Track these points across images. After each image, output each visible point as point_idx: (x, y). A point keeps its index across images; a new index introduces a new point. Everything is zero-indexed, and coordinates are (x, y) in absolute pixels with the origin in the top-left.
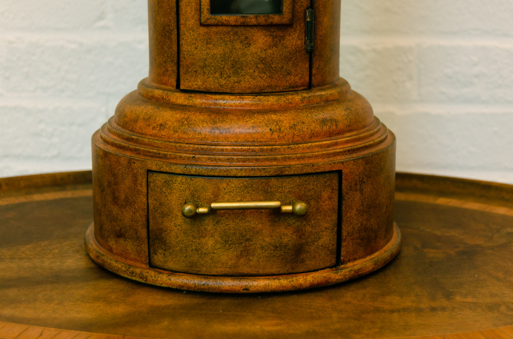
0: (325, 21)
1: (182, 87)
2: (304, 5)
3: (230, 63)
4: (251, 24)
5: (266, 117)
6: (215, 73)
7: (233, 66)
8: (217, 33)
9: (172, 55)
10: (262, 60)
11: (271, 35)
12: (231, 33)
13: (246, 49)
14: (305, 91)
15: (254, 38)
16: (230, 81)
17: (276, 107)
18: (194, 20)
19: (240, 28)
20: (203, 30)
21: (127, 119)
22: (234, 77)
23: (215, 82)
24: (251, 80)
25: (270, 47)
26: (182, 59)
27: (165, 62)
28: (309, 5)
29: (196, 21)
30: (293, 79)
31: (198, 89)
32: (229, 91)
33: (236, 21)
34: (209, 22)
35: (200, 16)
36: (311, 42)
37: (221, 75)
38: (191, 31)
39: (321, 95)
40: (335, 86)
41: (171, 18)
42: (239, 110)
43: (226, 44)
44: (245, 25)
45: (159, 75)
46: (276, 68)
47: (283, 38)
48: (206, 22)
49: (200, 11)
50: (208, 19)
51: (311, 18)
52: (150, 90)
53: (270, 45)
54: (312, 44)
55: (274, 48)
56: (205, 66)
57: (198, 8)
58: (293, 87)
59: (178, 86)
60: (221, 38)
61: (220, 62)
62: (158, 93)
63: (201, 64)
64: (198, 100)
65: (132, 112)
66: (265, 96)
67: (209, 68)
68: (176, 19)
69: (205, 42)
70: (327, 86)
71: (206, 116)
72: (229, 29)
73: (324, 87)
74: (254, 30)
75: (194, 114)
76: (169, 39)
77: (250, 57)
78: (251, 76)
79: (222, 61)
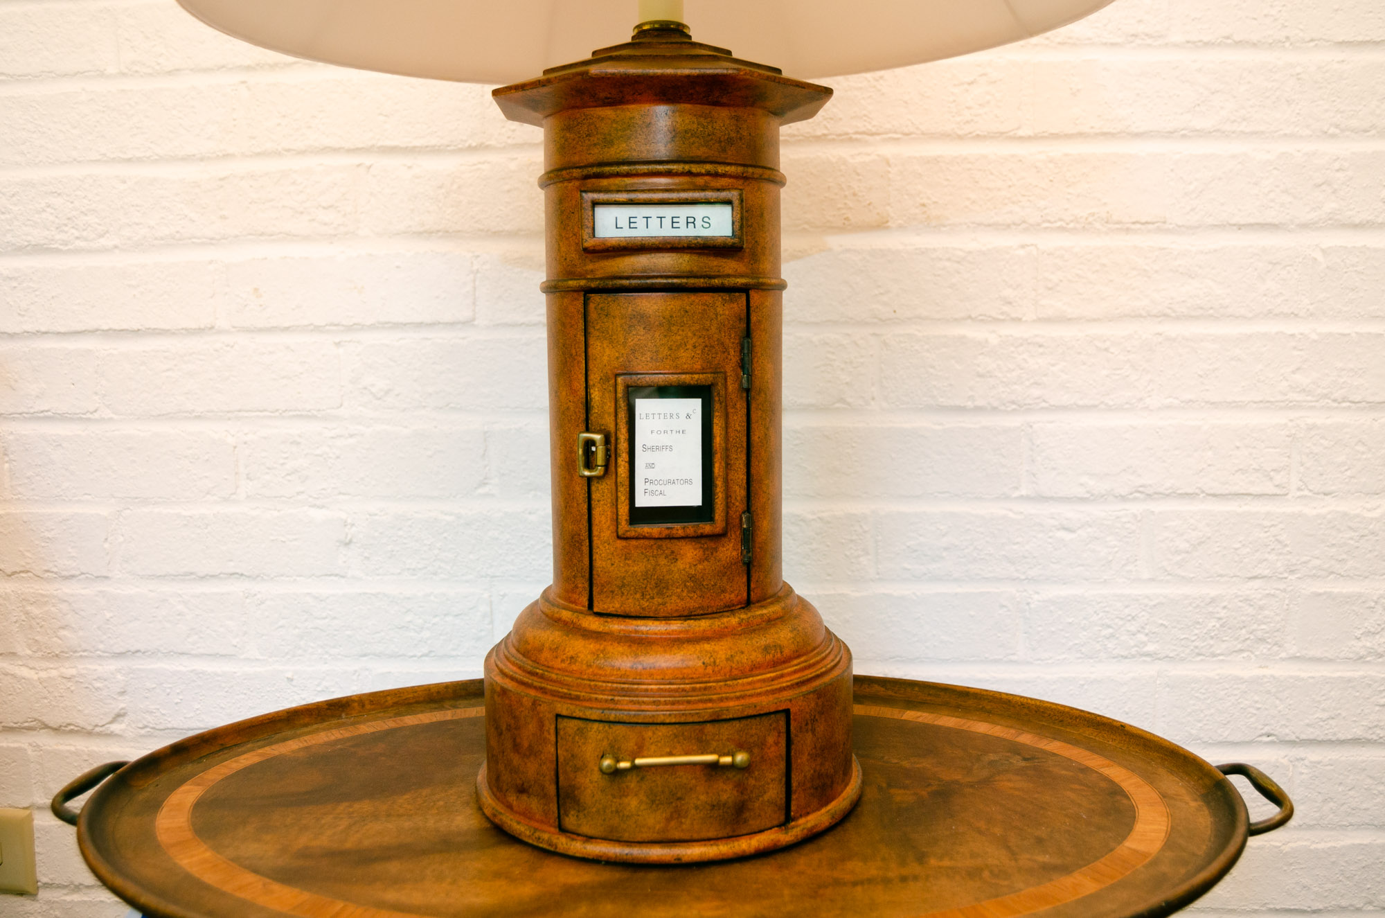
0: (764, 524)
1: (596, 610)
2: (740, 510)
3: (653, 582)
4: (678, 536)
5: (698, 647)
6: (636, 594)
7: (657, 586)
8: (637, 547)
9: (582, 569)
10: (692, 578)
11: (701, 548)
12: (654, 547)
13: (672, 566)
14: (742, 611)
15: (681, 552)
16: (653, 603)
17: (709, 634)
18: (609, 532)
19: (664, 540)
20: (620, 543)
21: (529, 647)
22: (659, 598)
23: (635, 604)
24: (678, 601)
25: (701, 561)
26: (595, 576)
27: (575, 577)
28: (746, 508)
29: (612, 532)
30: (730, 597)
31: (615, 613)
32: (652, 615)
33: (660, 533)
34: (628, 534)
35: (617, 528)
36: (748, 552)
37: (643, 595)
38: (606, 544)
39: (763, 615)
40: (776, 598)
41: (581, 526)
42: (665, 638)
43: (648, 560)
44: (670, 538)
45: (567, 591)
46: (708, 585)
47: (716, 550)
48: (624, 534)
49: (617, 521)
50: (627, 531)
51: (748, 524)
52: (556, 610)
53: (701, 559)
54: (750, 554)
55: (705, 561)
56: (623, 586)
57: (615, 518)
58: (729, 607)
59: (591, 606)
60: (642, 553)
61: (642, 581)
62: (566, 615)
63: (619, 583)
64: (616, 626)
65: (535, 638)
66: (695, 620)
67: (628, 588)
68: (587, 528)
69: (623, 557)
70: (769, 600)
71: (626, 648)
72: (652, 542)
73: (765, 602)
74: (681, 543)
75: (611, 644)
76: (579, 551)
77: (677, 575)
78: (679, 596)
79: (644, 579)
